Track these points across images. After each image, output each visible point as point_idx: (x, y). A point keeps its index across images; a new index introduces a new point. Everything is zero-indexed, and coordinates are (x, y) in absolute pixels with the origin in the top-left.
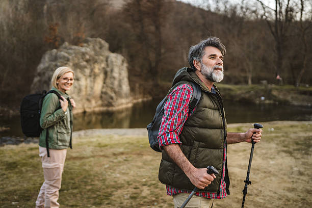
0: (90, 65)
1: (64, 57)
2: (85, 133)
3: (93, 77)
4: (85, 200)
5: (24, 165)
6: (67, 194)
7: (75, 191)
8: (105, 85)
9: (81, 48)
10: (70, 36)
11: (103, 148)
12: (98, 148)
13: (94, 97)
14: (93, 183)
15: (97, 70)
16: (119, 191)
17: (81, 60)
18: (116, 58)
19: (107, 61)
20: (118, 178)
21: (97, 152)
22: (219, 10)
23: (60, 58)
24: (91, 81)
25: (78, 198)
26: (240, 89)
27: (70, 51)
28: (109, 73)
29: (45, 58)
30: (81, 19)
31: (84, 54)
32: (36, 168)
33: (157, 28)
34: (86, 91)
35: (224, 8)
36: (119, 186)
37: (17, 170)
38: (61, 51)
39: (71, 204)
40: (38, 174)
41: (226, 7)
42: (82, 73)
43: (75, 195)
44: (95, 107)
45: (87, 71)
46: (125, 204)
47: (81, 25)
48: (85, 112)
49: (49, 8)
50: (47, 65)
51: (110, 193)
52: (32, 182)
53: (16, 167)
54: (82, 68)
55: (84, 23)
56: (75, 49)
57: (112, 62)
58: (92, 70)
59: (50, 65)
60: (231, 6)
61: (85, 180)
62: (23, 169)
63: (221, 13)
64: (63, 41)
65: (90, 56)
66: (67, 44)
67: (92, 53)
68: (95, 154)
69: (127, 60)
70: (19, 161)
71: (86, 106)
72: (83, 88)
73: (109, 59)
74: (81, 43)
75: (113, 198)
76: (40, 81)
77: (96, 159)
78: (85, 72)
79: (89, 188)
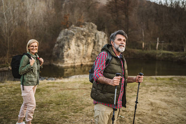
0: (86, 38)
1: (72, 33)
2: (79, 76)
3: (87, 45)
4: (70, 110)
5: (44, 90)
6: (61, 106)
7: (66, 105)
8: (94, 50)
9: (81, 28)
10: (75, 21)
11: (86, 85)
12: (83, 85)
13: (87, 57)
14: (76, 102)
15: (89, 41)
16: (88, 107)
17: (81, 35)
18: (101, 34)
19: (95, 36)
20: (90, 101)
21: (82, 87)
22: (167, 5)
23: (69, 34)
24: (86, 47)
25: (67, 109)
26: (178, 54)
27: (75, 30)
28: (96, 43)
29: (61, 34)
30: (82, 11)
31: (82, 31)
32: (49, 92)
33: (127, 16)
34: (83, 53)
35: (171, 3)
36: (89, 104)
37: (39, 93)
38: (70, 30)
39: (62, 111)
40: (49, 96)
41: (172, 3)
42: (81, 43)
43: (65, 107)
44: (87, 62)
45: (84, 41)
46: (89, 113)
47: (81, 15)
48: (82, 65)
49: (66, 5)
50: (62, 37)
51: (83, 107)
52: (45, 99)
53: (39, 91)
54: (81, 40)
55: (83, 14)
56: (77, 29)
57: (98, 36)
58: (87, 41)
59: (63, 38)
60: (176, 2)
61: (72, 100)
62: (43, 93)
63: (168, 6)
64: (71, 24)
65: (86, 33)
66: (73, 25)
67: (87, 31)
68: (81, 87)
69: (107, 35)
70: (42, 88)
71: (82, 61)
72: (81, 51)
73: (97, 35)
74: (81, 25)
75: (84, 110)
76: (58, 46)
77: (80, 90)
78: (82, 42)
79: (73, 104)
